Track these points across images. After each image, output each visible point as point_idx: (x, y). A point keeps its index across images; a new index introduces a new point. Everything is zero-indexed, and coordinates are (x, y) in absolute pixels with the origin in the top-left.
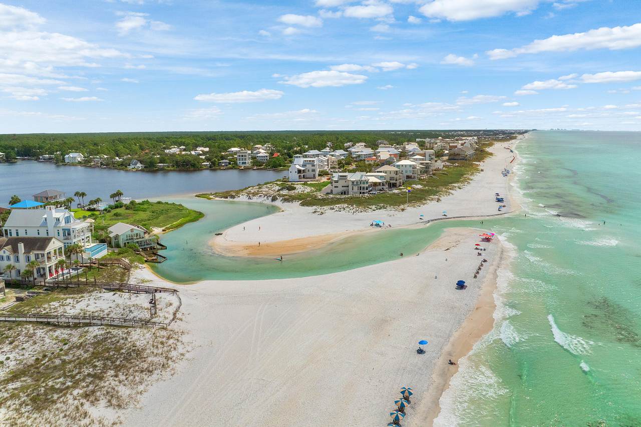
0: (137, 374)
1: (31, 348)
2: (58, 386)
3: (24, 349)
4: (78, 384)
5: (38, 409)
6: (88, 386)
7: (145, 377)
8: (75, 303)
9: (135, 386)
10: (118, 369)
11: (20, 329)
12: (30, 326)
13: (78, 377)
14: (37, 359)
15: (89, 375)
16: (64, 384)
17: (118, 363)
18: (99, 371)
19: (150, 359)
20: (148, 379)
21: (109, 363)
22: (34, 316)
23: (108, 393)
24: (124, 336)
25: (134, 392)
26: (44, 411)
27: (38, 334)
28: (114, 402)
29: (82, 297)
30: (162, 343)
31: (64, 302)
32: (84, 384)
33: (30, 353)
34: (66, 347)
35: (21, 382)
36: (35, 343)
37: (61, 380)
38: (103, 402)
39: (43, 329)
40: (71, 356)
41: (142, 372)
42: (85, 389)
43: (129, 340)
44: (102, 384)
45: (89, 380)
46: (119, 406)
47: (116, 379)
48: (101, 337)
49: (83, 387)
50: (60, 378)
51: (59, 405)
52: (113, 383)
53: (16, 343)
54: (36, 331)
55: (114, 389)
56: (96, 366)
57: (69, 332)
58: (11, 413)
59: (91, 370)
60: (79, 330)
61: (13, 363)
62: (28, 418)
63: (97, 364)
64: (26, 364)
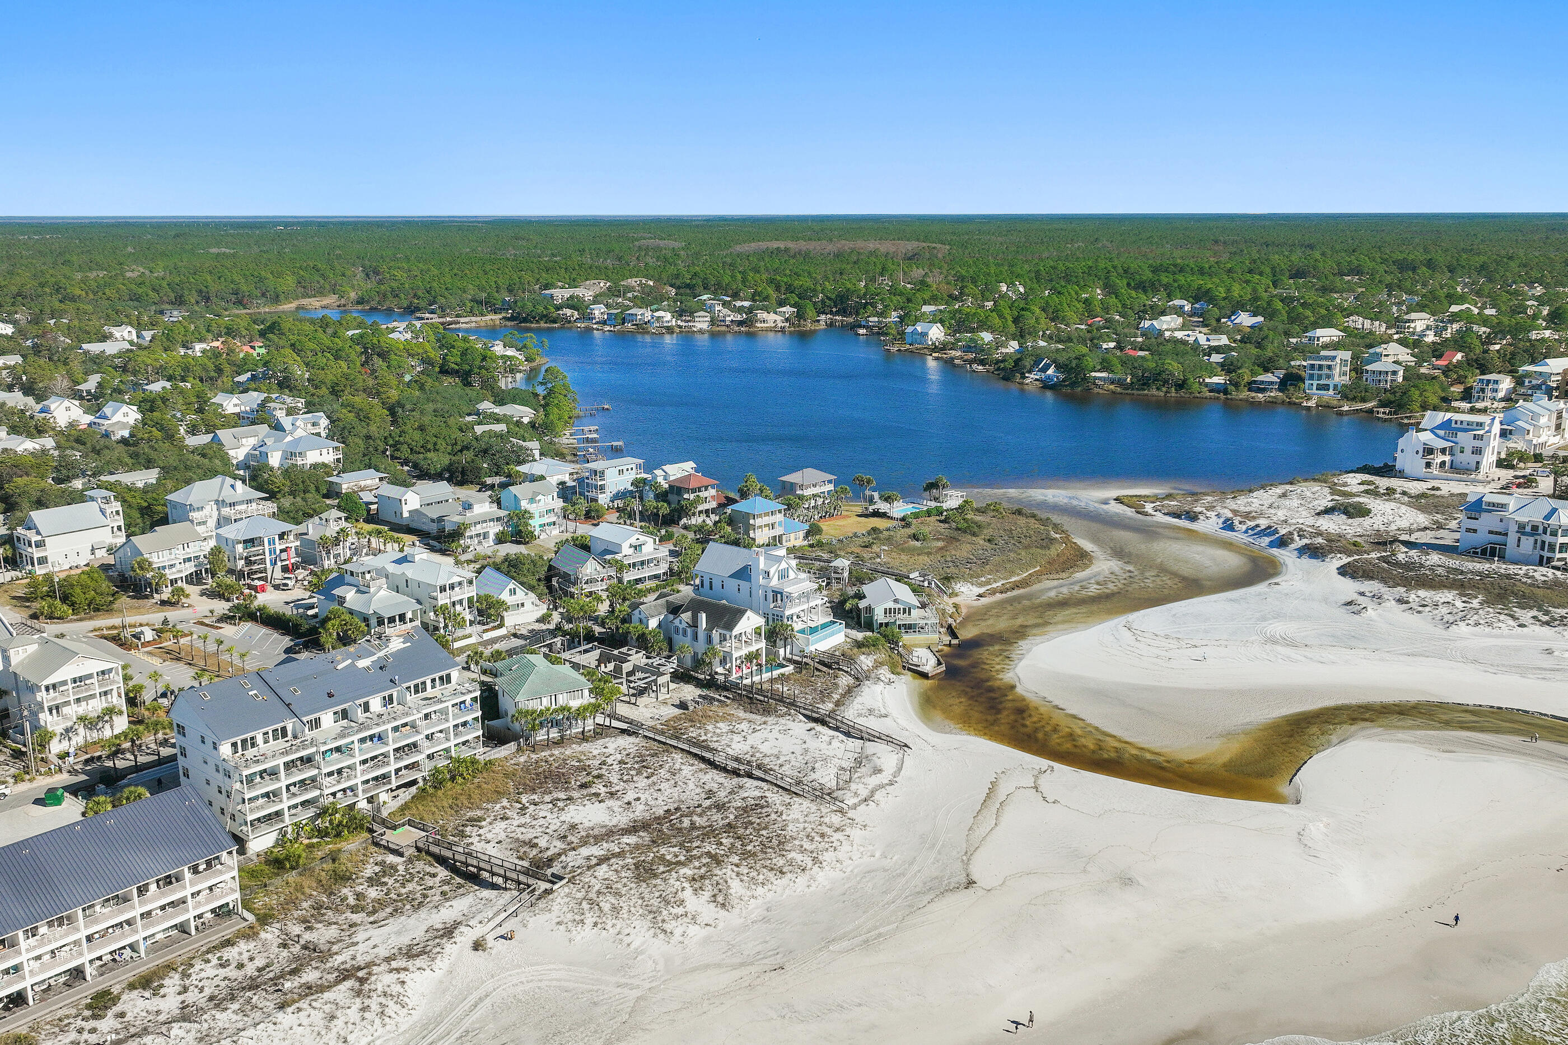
0: (765, 870)
1: (669, 791)
2: (668, 857)
3: (660, 790)
4: (691, 861)
5: (639, 879)
6: (700, 868)
7: (773, 879)
8: (750, 732)
9: (754, 887)
10: (746, 855)
11: (665, 758)
12: (678, 757)
13: (695, 852)
14: (668, 811)
15: (708, 853)
16: (676, 856)
17: (749, 848)
18: (722, 852)
19: (793, 855)
20: (775, 882)
21: (738, 844)
22: (690, 741)
23: (718, 884)
24: (781, 808)
25: (749, 893)
26: (642, 883)
27: (684, 773)
28: (720, 899)
29: (765, 723)
30: (822, 835)
31: (737, 726)
32: (697, 864)
33: (665, 798)
34: (708, 803)
35: (639, 837)
36: (675, 785)
37: (676, 849)
38: (707, 895)
39: (692, 765)
40: (705, 819)
41: (772, 869)
42: (696, 871)
43: (784, 817)
44: (717, 871)
45: (705, 860)
46: (723, 905)
47: (736, 869)
48: (753, 802)
49: (695, 868)
50: (675, 846)
51: (659, 881)
52: (729, 872)
53: (654, 778)
54: (683, 767)
55: (726, 882)
56: (721, 844)
57: (722, 780)
58: (611, 873)
59: (714, 847)
60: (736, 780)
61: (642, 807)
62: (625, 885)
63: (724, 841)
64: (654, 813)
